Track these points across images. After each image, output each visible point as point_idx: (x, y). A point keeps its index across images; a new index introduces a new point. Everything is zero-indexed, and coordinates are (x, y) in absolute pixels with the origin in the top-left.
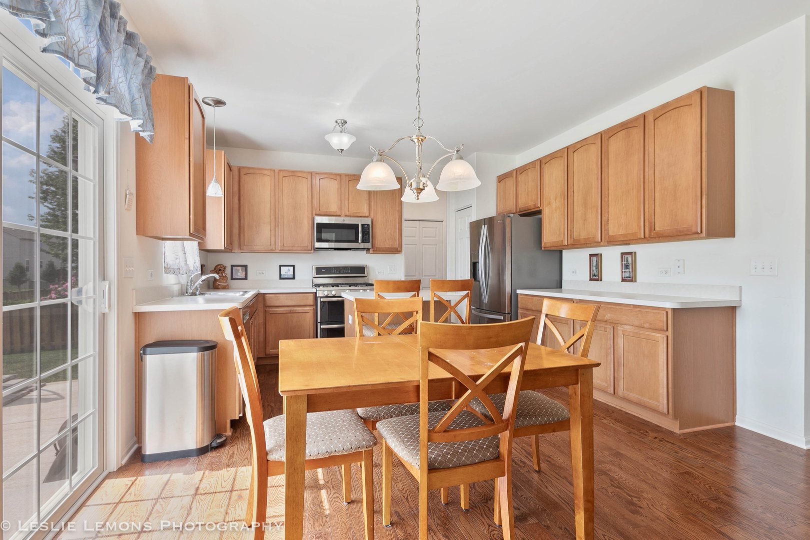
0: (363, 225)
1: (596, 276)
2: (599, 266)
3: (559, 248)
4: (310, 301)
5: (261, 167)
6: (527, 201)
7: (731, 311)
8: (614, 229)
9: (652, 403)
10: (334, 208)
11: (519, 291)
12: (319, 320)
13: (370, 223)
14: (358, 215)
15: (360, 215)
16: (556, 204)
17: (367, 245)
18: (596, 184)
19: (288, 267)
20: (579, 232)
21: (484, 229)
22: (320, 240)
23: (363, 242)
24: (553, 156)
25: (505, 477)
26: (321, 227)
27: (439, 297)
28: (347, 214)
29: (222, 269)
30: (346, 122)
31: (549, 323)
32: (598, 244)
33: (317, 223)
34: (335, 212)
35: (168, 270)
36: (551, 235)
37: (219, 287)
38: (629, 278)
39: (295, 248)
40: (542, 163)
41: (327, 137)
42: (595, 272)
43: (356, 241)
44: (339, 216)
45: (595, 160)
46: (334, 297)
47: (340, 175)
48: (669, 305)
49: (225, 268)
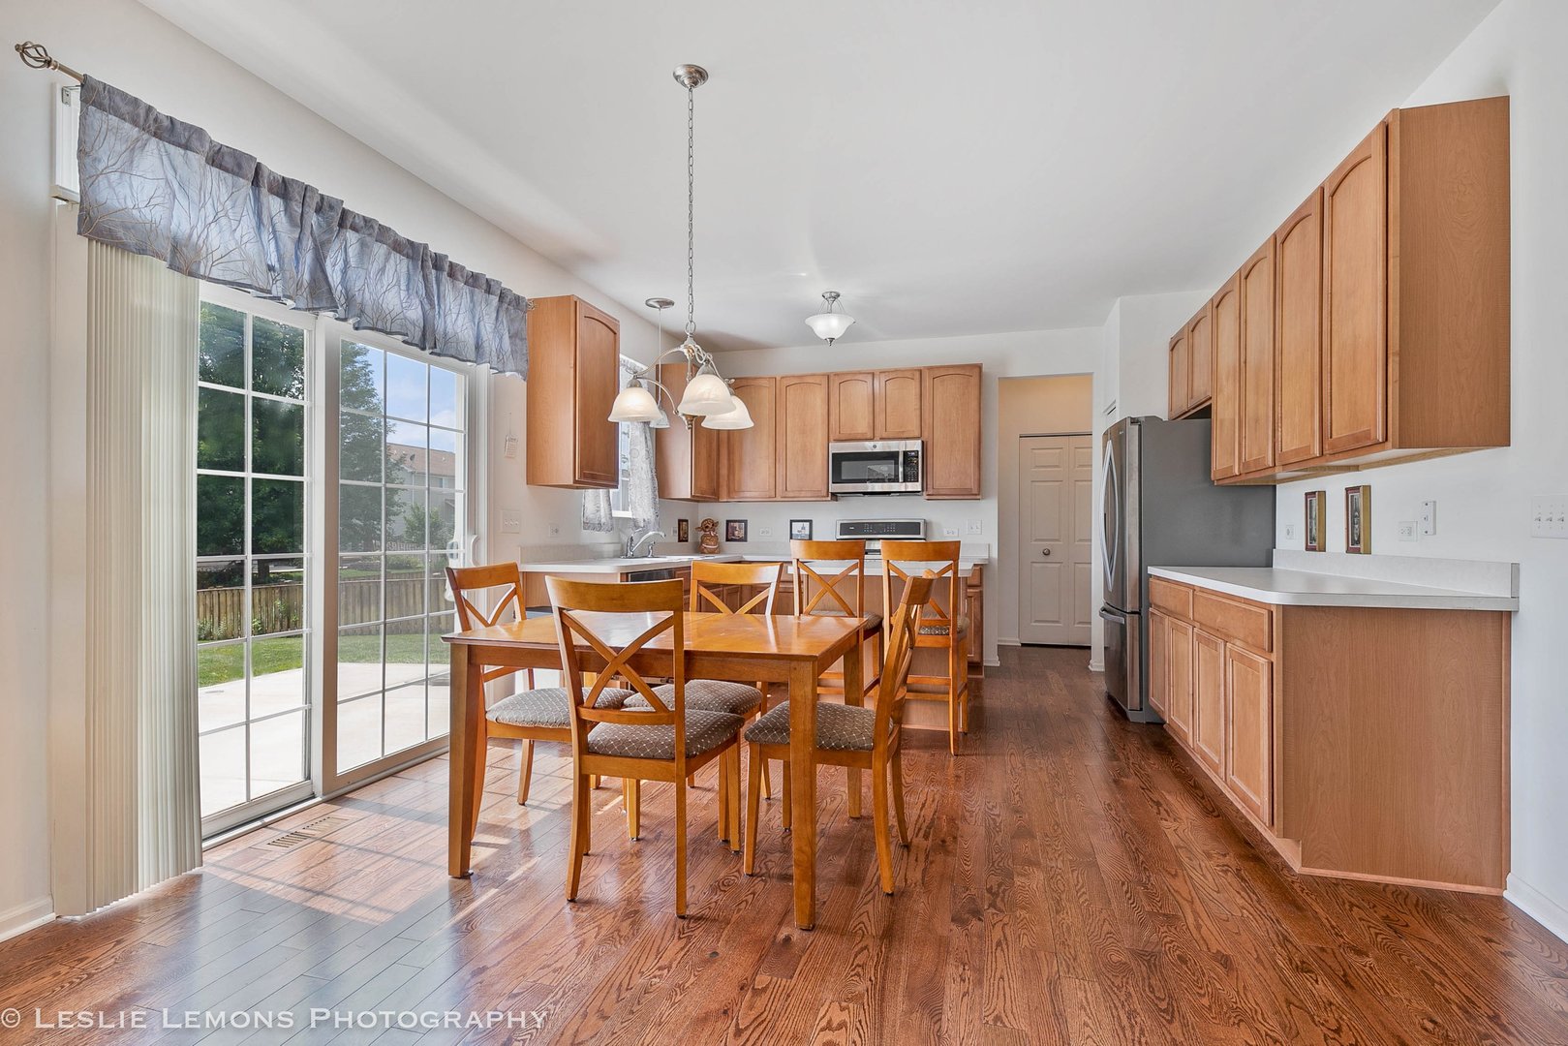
0: (905, 453)
1: (1315, 543)
2: (1318, 518)
5: (758, 375)
7: (1492, 622)
10: (862, 426)
11: (1152, 570)
13: (920, 449)
14: (900, 436)
15: (905, 436)
16: (1228, 389)
17: (916, 486)
18: (1268, 343)
19: (801, 523)
20: (1251, 447)
21: (1108, 449)
22: (837, 479)
23: (905, 481)
24: (1224, 291)
26: (838, 459)
27: (897, 570)
28: (884, 436)
29: (710, 526)
30: (838, 296)
33: (833, 454)
34: (862, 434)
35: (587, 525)
36: (1222, 456)
37: (705, 551)
38: (1358, 542)
39: (803, 494)
40: (1213, 305)
41: (809, 321)
42: (1313, 532)
43: (895, 480)
44: (870, 440)
45: (1267, 292)
48: (1275, 598)
49: (715, 525)
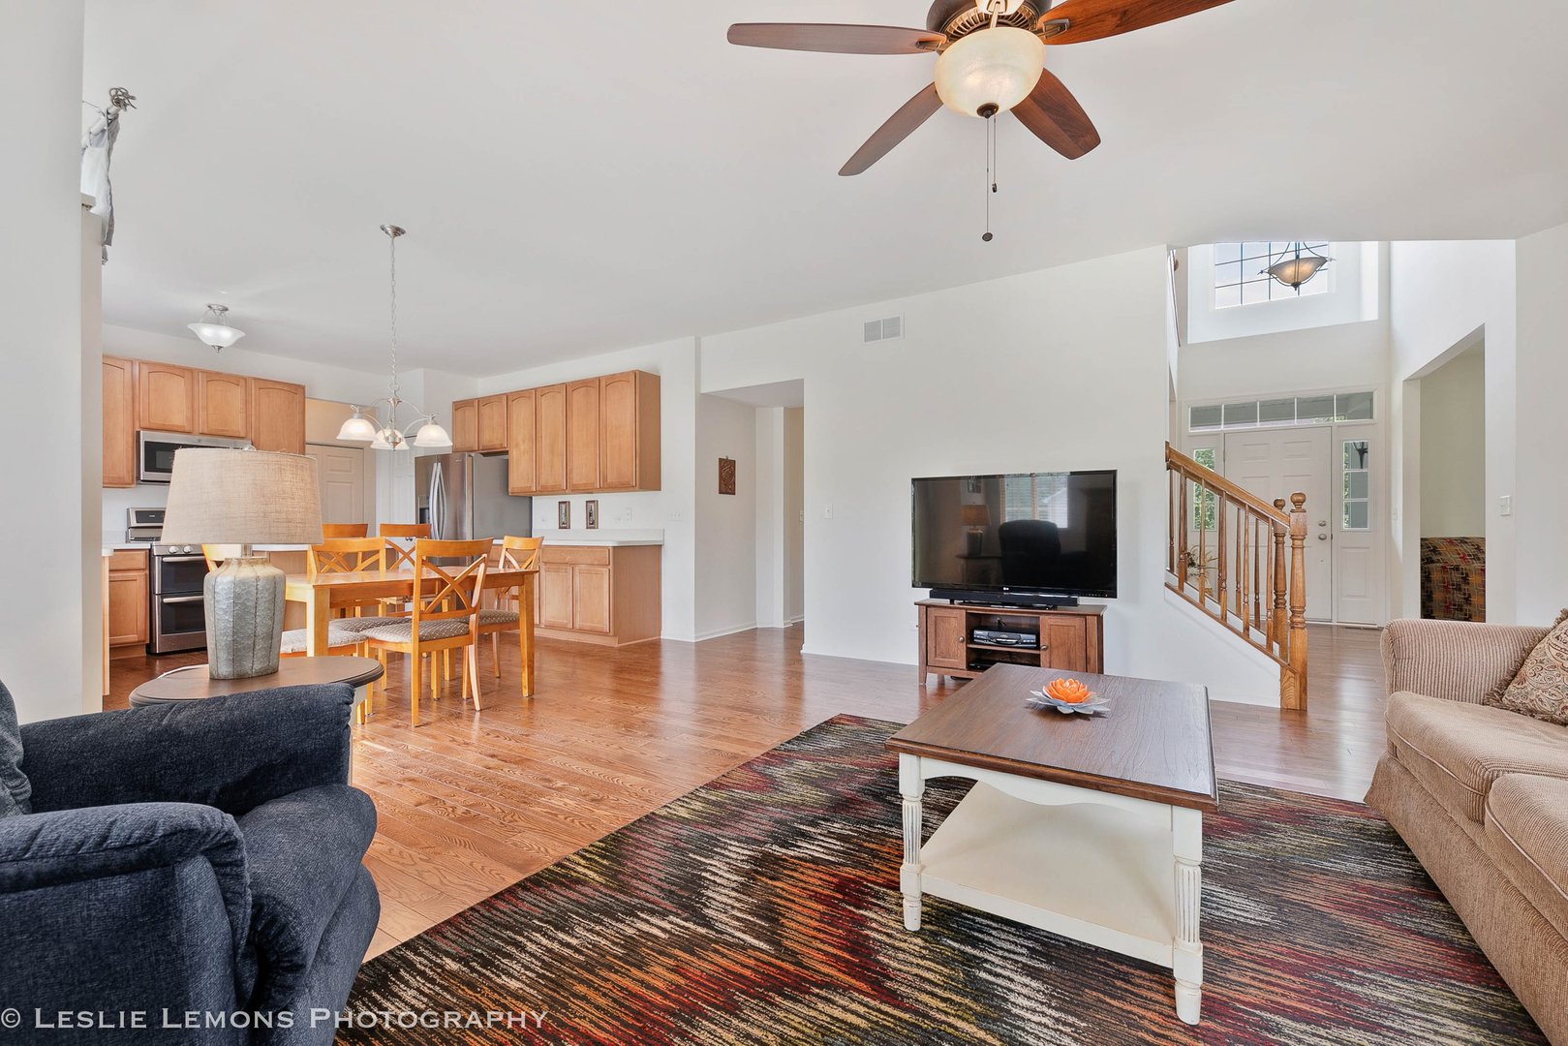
1: (564, 525)
2: (567, 514)
3: (528, 494)
4: (140, 560)
6: (492, 438)
7: (657, 549)
8: (577, 478)
9: (598, 626)
10: (178, 420)
12: (157, 590)
14: (225, 433)
15: (230, 434)
16: (523, 447)
18: (562, 433)
20: (547, 479)
21: (437, 468)
22: (151, 468)
24: (521, 394)
25: (473, 646)
26: (154, 448)
30: (226, 309)
31: (508, 556)
32: (563, 492)
33: (144, 442)
34: (180, 426)
36: (518, 480)
38: (592, 522)
40: (510, 398)
41: (194, 327)
42: (564, 520)
44: (189, 433)
45: (561, 409)
46: (187, 554)
47: (191, 371)
48: (611, 544)
